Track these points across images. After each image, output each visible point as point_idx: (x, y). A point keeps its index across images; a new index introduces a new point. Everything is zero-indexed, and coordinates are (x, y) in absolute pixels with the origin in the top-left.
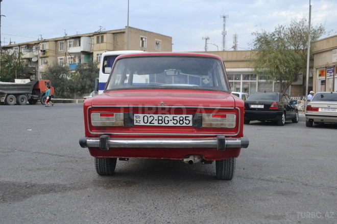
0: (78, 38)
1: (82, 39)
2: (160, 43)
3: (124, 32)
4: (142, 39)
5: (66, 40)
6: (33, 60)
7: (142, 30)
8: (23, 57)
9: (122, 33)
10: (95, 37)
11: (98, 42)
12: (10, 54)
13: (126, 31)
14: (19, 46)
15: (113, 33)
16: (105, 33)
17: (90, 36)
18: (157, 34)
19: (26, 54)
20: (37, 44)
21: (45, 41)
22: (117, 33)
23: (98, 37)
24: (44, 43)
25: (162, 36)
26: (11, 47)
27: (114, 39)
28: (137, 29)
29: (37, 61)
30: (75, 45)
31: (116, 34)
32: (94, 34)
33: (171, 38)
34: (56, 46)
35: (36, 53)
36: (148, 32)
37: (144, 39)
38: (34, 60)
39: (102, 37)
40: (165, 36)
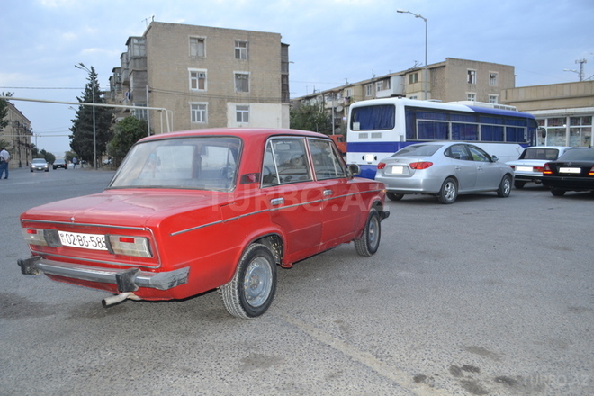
0: (387, 79)
1: (392, 80)
2: (497, 77)
3: (444, 66)
4: (469, 72)
5: (374, 82)
6: (337, 110)
7: (470, 61)
8: (326, 107)
9: (441, 67)
10: (408, 76)
11: (411, 82)
12: (312, 105)
13: (447, 64)
14: (323, 94)
15: (431, 69)
16: (420, 70)
17: (402, 75)
18: (491, 64)
19: (329, 104)
20: (341, 90)
21: (351, 86)
22: (436, 68)
23: (411, 76)
24: (349, 89)
25: (499, 65)
26: (315, 97)
27: (432, 76)
28: (462, 60)
29: (343, 111)
30: (385, 88)
31: (434, 69)
32: (406, 73)
33: (513, 67)
34: (363, 90)
35: (340, 102)
36: (479, 62)
37: (472, 73)
38: (339, 109)
39: (416, 75)
40: (503, 66)
